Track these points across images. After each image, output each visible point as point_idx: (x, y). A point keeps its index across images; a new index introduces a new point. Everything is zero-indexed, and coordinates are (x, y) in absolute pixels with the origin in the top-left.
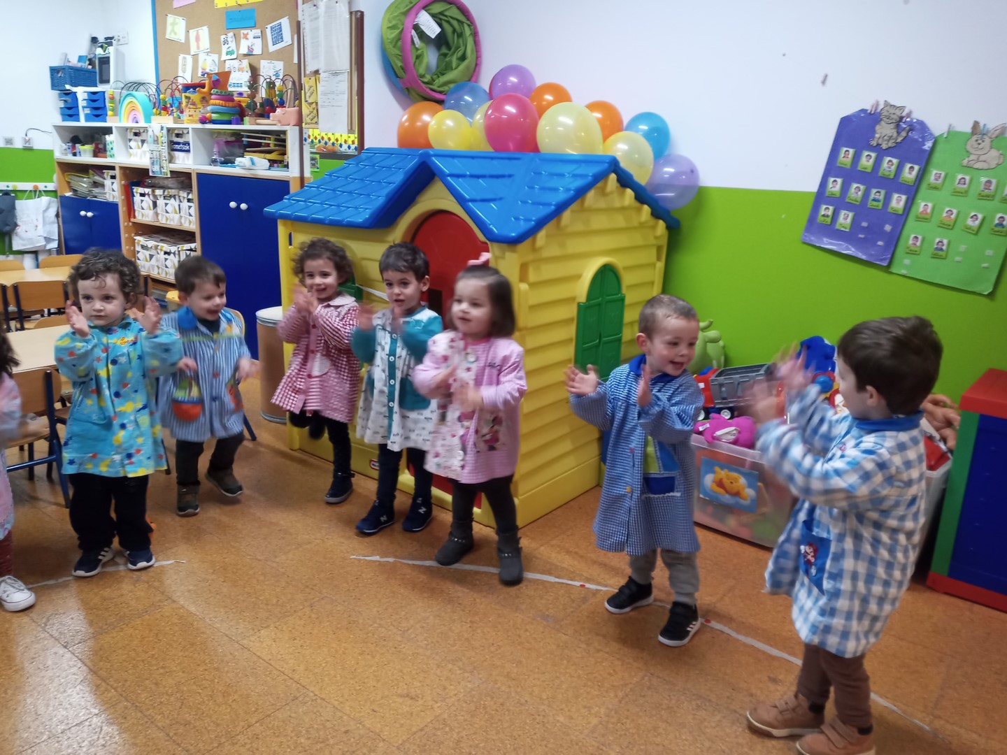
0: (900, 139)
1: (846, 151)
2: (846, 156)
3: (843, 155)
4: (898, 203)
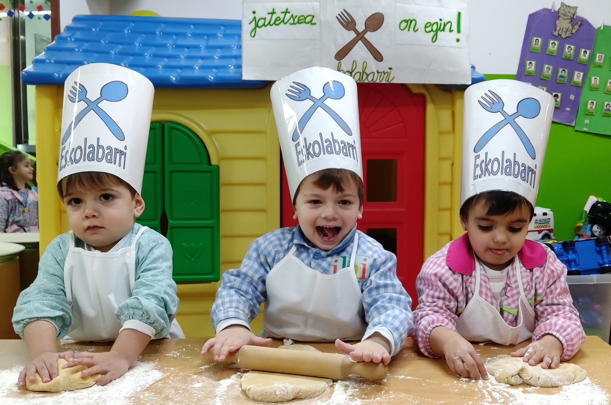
0: (574, 31)
1: (536, 40)
2: (537, 43)
3: (534, 43)
4: (578, 78)
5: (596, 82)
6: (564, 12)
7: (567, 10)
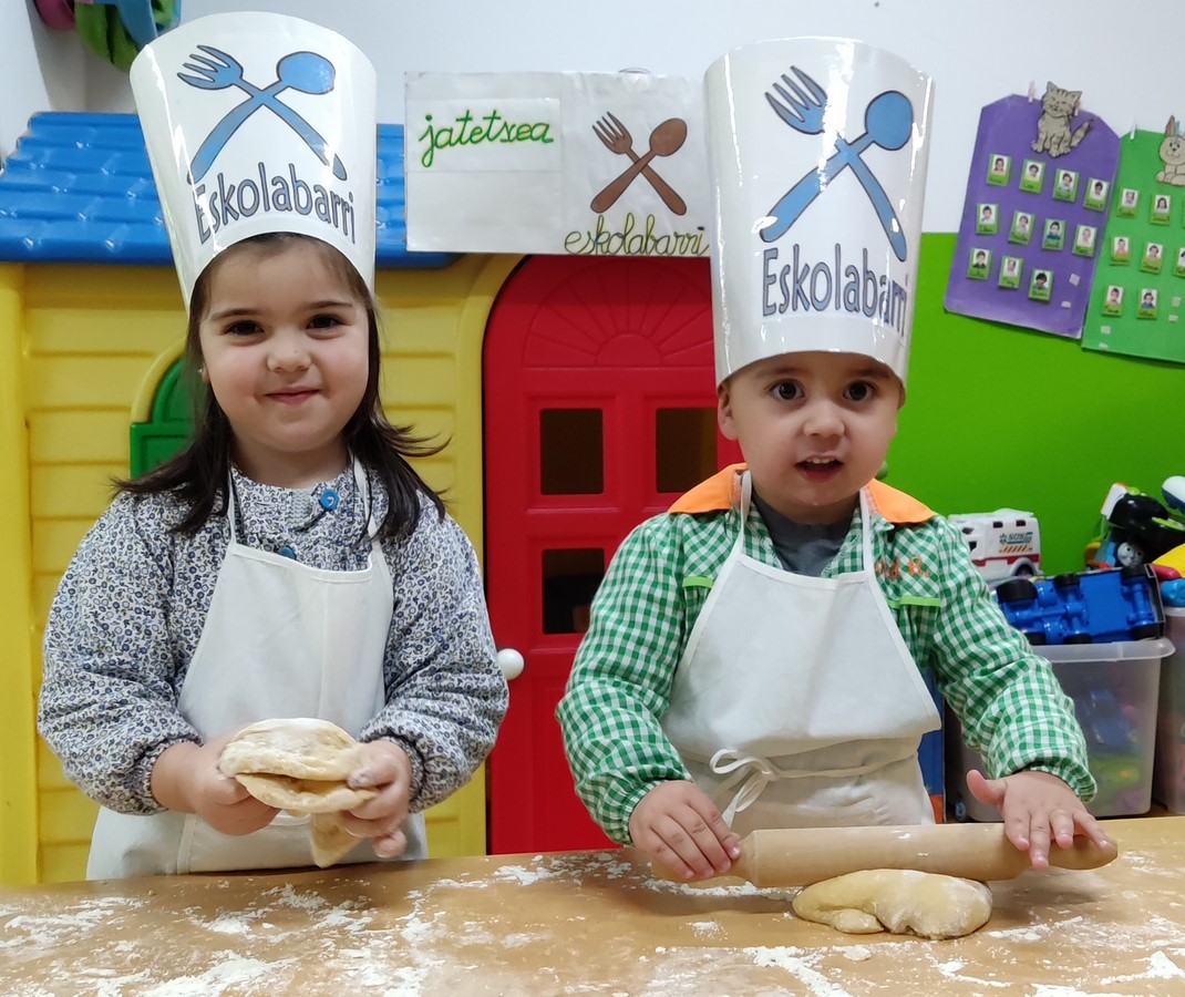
0: (1075, 142)
1: (998, 160)
3: (994, 167)
4: (1086, 239)
5: (1122, 248)
6: (1053, 103)
7: (1061, 98)
